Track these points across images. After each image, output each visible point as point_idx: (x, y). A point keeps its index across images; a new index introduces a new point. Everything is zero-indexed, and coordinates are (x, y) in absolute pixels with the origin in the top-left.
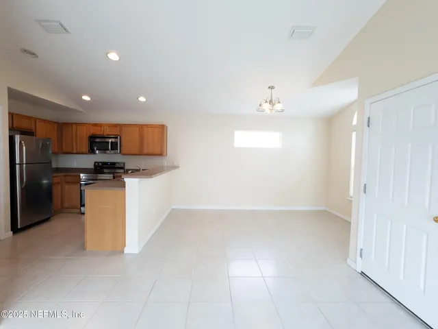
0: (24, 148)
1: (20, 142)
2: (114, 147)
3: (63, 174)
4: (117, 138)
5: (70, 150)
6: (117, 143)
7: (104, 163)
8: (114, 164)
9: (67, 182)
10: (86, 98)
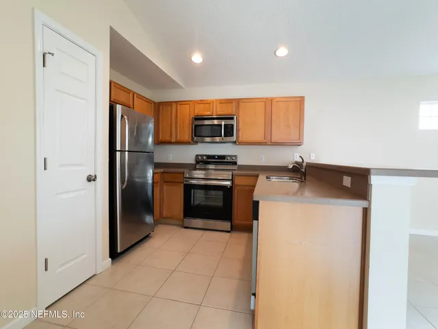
0: (127, 126)
1: (122, 116)
2: (229, 131)
3: (162, 170)
4: (232, 118)
5: (167, 138)
6: (233, 125)
7: (209, 157)
8: (223, 157)
9: (165, 182)
10: (197, 58)
